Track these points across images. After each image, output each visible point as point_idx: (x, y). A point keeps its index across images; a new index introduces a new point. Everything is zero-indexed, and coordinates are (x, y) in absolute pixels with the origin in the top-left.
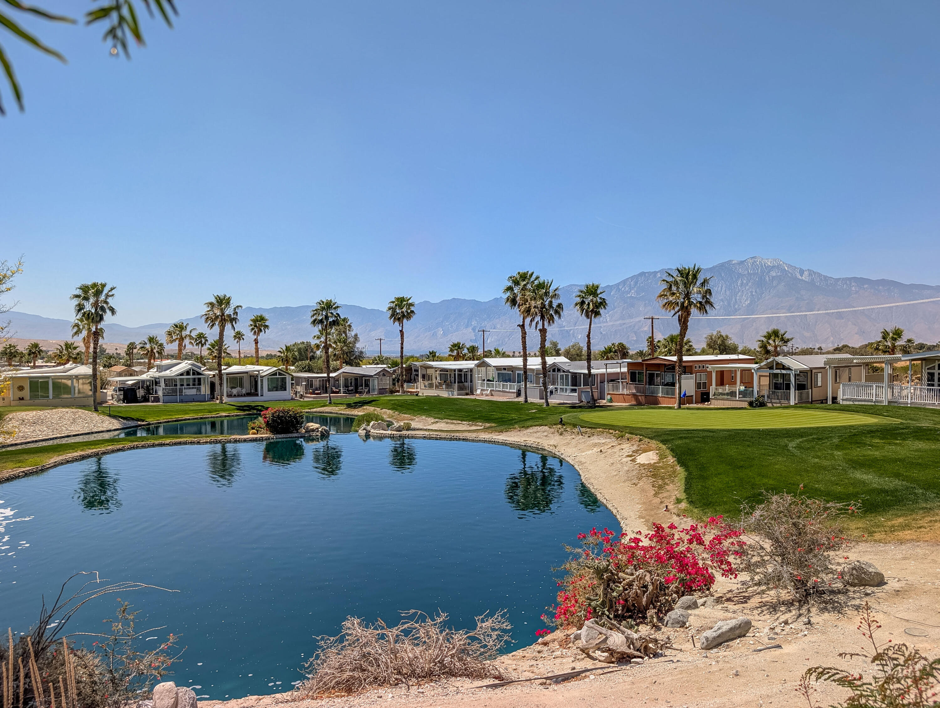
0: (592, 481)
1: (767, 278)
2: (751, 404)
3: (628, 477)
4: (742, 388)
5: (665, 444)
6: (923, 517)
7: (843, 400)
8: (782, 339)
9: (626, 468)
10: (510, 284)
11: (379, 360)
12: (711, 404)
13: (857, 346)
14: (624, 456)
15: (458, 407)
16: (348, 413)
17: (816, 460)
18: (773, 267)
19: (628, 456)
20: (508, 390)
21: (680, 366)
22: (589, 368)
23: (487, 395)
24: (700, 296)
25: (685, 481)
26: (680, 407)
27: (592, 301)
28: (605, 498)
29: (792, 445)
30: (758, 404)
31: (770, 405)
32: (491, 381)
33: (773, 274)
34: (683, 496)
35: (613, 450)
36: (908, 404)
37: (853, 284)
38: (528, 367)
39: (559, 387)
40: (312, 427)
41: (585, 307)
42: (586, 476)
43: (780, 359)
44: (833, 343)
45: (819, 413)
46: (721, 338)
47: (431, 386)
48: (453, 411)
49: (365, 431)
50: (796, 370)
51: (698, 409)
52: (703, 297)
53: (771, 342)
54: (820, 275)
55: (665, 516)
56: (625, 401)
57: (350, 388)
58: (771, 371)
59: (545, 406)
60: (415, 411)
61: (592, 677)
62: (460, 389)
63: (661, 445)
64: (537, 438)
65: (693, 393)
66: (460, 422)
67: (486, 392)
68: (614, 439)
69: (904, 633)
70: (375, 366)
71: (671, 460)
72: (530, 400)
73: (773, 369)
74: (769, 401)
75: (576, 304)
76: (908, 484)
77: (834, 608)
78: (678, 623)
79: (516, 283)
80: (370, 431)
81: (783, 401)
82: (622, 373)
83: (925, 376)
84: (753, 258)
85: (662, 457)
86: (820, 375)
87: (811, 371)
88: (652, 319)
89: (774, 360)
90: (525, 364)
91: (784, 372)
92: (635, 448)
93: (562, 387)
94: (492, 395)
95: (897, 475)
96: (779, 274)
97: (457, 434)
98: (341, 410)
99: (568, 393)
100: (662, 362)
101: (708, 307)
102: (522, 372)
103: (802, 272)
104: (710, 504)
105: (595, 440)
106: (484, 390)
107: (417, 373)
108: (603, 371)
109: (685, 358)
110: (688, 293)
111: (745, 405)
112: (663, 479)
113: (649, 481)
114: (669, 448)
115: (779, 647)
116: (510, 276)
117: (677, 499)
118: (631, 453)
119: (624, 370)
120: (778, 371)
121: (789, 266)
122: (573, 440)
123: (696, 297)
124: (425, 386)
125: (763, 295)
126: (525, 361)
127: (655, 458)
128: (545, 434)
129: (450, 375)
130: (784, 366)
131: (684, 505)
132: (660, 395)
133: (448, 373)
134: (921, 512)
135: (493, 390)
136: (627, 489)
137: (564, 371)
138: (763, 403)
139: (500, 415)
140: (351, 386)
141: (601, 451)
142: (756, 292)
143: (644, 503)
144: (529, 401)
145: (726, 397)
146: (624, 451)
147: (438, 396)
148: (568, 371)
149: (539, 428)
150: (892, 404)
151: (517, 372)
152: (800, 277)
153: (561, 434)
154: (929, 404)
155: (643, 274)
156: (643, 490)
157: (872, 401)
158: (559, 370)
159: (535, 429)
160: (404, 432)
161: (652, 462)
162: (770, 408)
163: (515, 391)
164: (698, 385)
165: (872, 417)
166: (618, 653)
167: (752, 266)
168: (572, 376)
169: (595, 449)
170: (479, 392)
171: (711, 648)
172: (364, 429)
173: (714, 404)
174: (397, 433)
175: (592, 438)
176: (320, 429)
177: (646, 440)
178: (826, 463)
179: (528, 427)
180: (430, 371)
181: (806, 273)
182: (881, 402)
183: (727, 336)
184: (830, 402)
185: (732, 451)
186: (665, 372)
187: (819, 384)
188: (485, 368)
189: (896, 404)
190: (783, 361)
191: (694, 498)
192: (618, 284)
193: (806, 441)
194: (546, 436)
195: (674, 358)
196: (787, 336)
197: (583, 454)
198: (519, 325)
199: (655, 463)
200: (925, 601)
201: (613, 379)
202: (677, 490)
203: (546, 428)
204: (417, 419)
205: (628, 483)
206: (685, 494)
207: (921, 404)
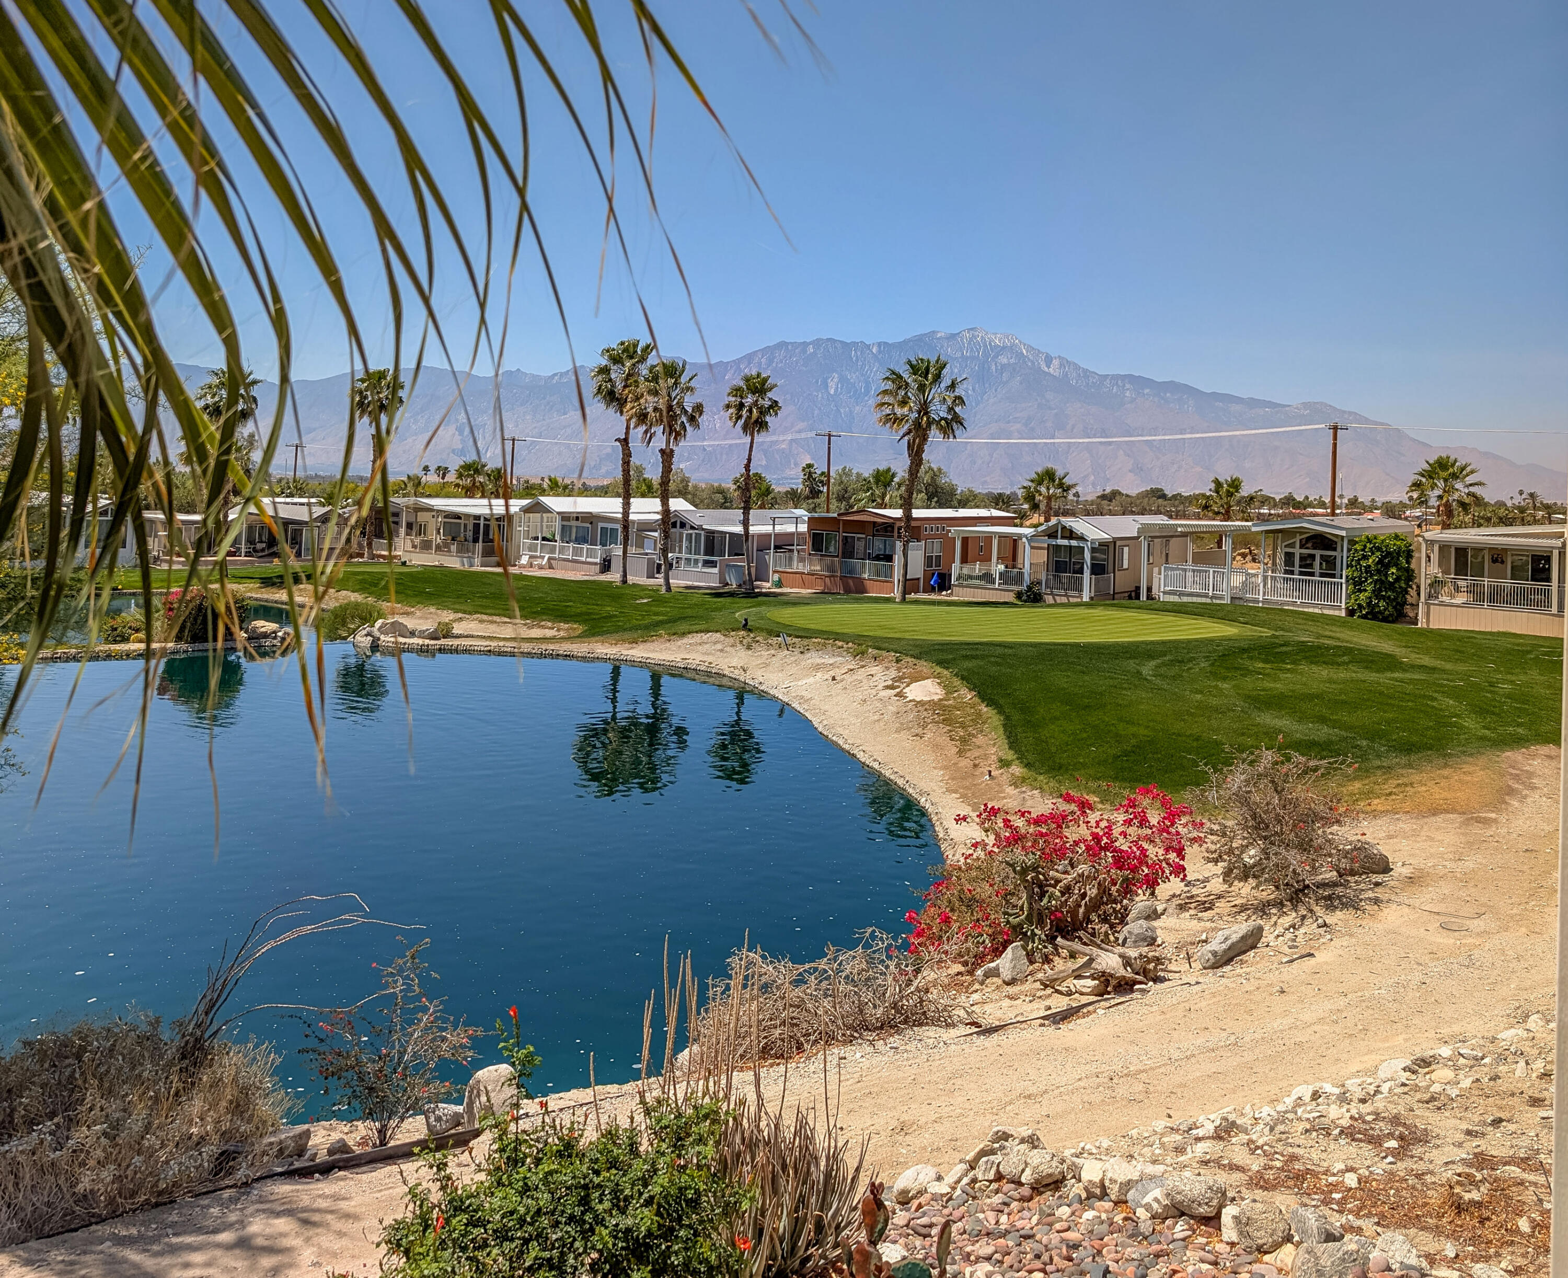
0: (840, 730)
1: (993, 367)
2: (1019, 595)
3: (902, 724)
4: (1001, 567)
5: (947, 668)
6: (1386, 780)
7: (1165, 593)
8: (1061, 485)
9: (892, 709)
10: (604, 362)
11: (296, 487)
12: (951, 594)
13: (1133, 491)
14: (880, 687)
15: (493, 590)
16: (265, 596)
17: (1199, 697)
18: (1004, 348)
19: (887, 687)
20: (583, 559)
21: (908, 527)
22: (746, 523)
23: (541, 567)
24: (944, 407)
25: (1005, 731)
26: (904, 600)
27: (756, 403)
28: (875, 760)
29: (1147, 669)
30: (1032, 597)
31: (1049, 599)
32: (548, 540)
33: (1003, 360)
34: (1010, 755)
35: (855, 677)
36: (1258, 602)
37: (1128, 386)
38: (632, 517)
39: (684, 555)
40: (263, 630)
41: (744, 413)
42: (825, 722)
43: (1069, 521)
44: (1094, 485)
45: (1146, 617)
46: (931, 473)
47: (426, 546)
48: (486, 597)
49: (369, 638)
50: (1093, 542)
51: (933, 603)
52: (951, 409)
53: (1043, 489)
54: (1077, 367)
55: (991, 788)
56: (804, 586)
57: (259, 546)
58: (1053, 542)
59: (663, 590)
60: (407, 596)
61: (1100, 1012)
62: (488, 553)
63: (939, 669)
64: (705, 654)
65: (920, 575)
66: (507, 620)
67: (539, 561)
68: (849, 658)
69: (1441, 930)
70: (288, 500)
71: (968, 695)
72: (631, 579)
73: (1056, 537)
74: (1048, 591)
75: (728, 406)
76: (1343, 733)
77: (1345, 906)
78: (1144, 940)
79: (616, 360)
80: (379, 639)
81: (1070, 593)
82: (799, 534)
83: (1280, 559)
84: (972, 329)
85: (949, 690)
86: (1126, 550)
87: (1115, 543)
88: (830, 436)
89: (1059, 522)
90: (626, 513)
91: (1074, 543)
92: (893, 673)
93: (688, 556)
94: (551, 567)
95: (1323, 720)
96: (1012, 361)
97: (551, 647)
98: (251, 590)
99: (700, 568)
100: (872, 519)
101: (955, 426)
102: (619, 527)
103: (1049, 360)
104: (1060, 768)
105: (814, 658)
106: (536, 557)
107: (395, 519)
108: (768, 529)
109: (916, 513)
110: (925, 402)
111: (1010, 597)
112: (963, 726)
113: (941, 731)
114: (956, 675)
115: (1311, 955)
116: (606, 347)
117: (1001, 760)
118: (890, 683)
119: (803, 528)
120: (1065, 542)
121: (1030, 348)
122: (774, 659)
123: (939, 410)
124: (414, 546)
125: (985, 397)
126: (626, 505)
127: (939, 691)
128: (719, 646)
129: (465, 525)
130: (1071, 532)
131: (1017, 770)
132: (866, 576)
133: (462, 521)
134: (1379, 773)
135: (554, 559)
136: (907, 745)
137: (692, 528)
138: (1040, 594)
139: (584, 609)
140: (261, 542)
141: (834, 679)
142: (974, 390)
143: (945, 768)
144: (630, 582)
145: (977, 582)
146: (875, 679)
147: (441, 566)
148: (700, 528)
149: (705, 637)
150: (1237, 602)
151: (600, 525)
152: (1046, 369)
153: (749, 647)
154: (1287, 603)
155: (782, 345)
156: (936, 747)
157: (1206, 596)
158: (683, 525)
159: (698, 637)
160: (443, 642)
161: (936, 698)
162: (1050, 606)
163: (598, 560)
164: (929, 561)
165: (1230, 626)
166: (1118, 978)
167: (969, 343)
168: (707, 538)
169: (819, 675)
170: (524, 560)
171: (1221, 966)
172: (368, 635)
173: (959, 594)
174: (432, 642)
175: (808, 655)
176: (280, 634)
177: (909, 659)
178: (1214, 701)
179: (684, 634)
180: (422, 517)
181: (1056, 362)
182: (1221, 598)
183: (940, 470)
184: (1143, 597)
185: (1061, 679)
186: (874, 536)
187: (1125, 566)
188: (539, 515)
189: (1241, 603)
190: (1072, 524)
191: (1031, 758)
192: (740, 360)
193: (1164, 664)
194: (721, 651)
195: (898, 513)
196: (1067, 481)
197: (800, 683)
198: (618, 440)
199: (940, 700)
200: (1446, 888)
201: (783, 544)
202: (994, 744)
203: (718, 635)
204: (418, 613)
205: (904, 735)
206: (1012, 752)
207: (1276, 603)
